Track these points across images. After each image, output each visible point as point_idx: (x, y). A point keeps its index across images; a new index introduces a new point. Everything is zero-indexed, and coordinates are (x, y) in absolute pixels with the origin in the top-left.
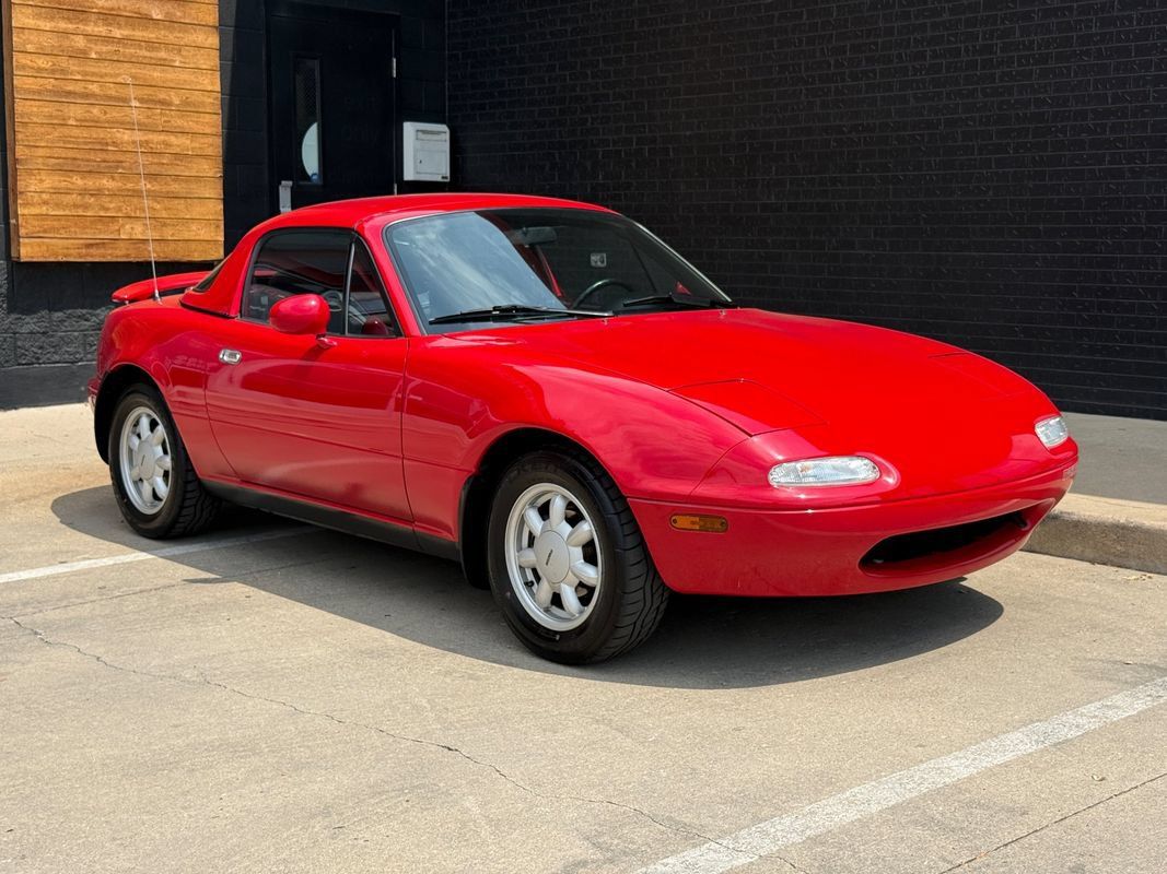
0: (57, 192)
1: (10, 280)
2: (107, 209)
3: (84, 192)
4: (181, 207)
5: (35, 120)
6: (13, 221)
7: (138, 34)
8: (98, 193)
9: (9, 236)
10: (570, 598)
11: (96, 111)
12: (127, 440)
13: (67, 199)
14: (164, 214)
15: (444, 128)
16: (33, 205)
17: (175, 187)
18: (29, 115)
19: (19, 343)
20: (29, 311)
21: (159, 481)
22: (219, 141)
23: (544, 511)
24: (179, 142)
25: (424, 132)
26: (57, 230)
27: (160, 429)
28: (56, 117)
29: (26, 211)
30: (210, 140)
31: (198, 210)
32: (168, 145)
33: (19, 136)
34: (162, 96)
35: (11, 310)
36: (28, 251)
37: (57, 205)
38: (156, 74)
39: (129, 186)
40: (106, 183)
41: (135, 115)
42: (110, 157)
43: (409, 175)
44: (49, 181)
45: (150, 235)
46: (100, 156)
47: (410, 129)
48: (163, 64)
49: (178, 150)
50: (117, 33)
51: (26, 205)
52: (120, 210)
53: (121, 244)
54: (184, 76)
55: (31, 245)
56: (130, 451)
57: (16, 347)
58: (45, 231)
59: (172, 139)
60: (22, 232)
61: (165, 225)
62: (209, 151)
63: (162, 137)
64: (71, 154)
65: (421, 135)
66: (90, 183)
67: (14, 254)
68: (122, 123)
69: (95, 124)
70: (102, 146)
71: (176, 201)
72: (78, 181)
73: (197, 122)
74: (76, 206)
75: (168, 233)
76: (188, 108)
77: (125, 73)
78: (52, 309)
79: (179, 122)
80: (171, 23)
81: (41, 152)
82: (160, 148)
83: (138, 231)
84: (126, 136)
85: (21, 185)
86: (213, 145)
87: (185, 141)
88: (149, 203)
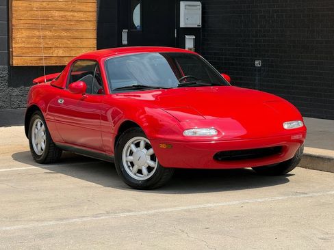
0: (28, 37)
1: (9, 74)
2: (48, 44)
3: (39, 37)
4: (79, 42)
5: (20, 8)
6: (11, 50)
8: (45, 37)
9: (9, 56)
10: (145, 171)
11: (44, 4)
12: (34, 131)
13: (32, 40)
14: (71, 46)
15: (199, 3)
16: (18, 43)
17: (76, 34)
18: (18, 7)
19: (12, 99)
20: (16, 86)
21: (43, 143)
22: (95, 14)
23: (137, 145)
24: (78, 15)
25: (189, 6)
26: (27, 53)
27: (43, 126)
28: (29, 7)
29: (16, 46)
30: (91, 14)
31: (86, 44)
32: (74, 16)
33: (14, 15)
35: (9, 86)
36: (16, 62)
37: (28, 43)
39: (57, 34)
40: (48, 33)
41: (60, 5)
42: (50, 22)
43: (182, 25)
44: (25, 33)
45: (65, 54)
46: (45, 23)
47: (182, 4)
49: (78, 19)
51: (15, 43)
52: (53, 44)
53: (53, 58)
55: (18, 59)
56: (35, 134)
57: (11, 101)
58: (23, 54)
59: (76, 14)
60: (14, 54)
61: (72, 50)
62: (91, 18)
63: (71, 13)
64: (34, 22)
65: (187, 7)
66: (41, 33)
67: (11, 63)
68: (56, 8)
69: (44, 9)
70: (47, 18)
71: (77, 40)
72: (37, 33)
73: (86, 7)
74: (35, 43)
78: (25, 86)
79: (79, 7)
81: (22, 22)
82: (71, 18)
83: (61, 53)
84: (57, 14)
85: (14, 35)
86: (93, 16)
87: (81, 15)
88: (65, 41)
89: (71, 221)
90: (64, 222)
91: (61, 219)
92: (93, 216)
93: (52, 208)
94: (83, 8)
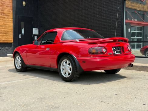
4: (8, 37)
7: (4, 19)
14: (6, 38)
15: (38, 29)
17: (8, 35)
31: (10, 37)
34: (6, 25)
38: (6, 23)
39: (3, 35)
41: (3, 27)
43: (34, 34)
47: (34, 29)
48: (7, 22)
50: (2, 19)
52: (2, 37)
53: (2, 41)
54: (9, 23)
59: (7, 30)
62: (11, 31)
75: (7, 40)
76: (9, 27)
77: (2, 23)
80: (7, 18)
83: (4, 39)
84: (2, 30)
87: (9, 30)
88: (5, 36)
89: (13, 82)
90: (11, 82)
91: (10, 81)
92: (20, 80)
93: (5, 78)
94: (9, 28)
